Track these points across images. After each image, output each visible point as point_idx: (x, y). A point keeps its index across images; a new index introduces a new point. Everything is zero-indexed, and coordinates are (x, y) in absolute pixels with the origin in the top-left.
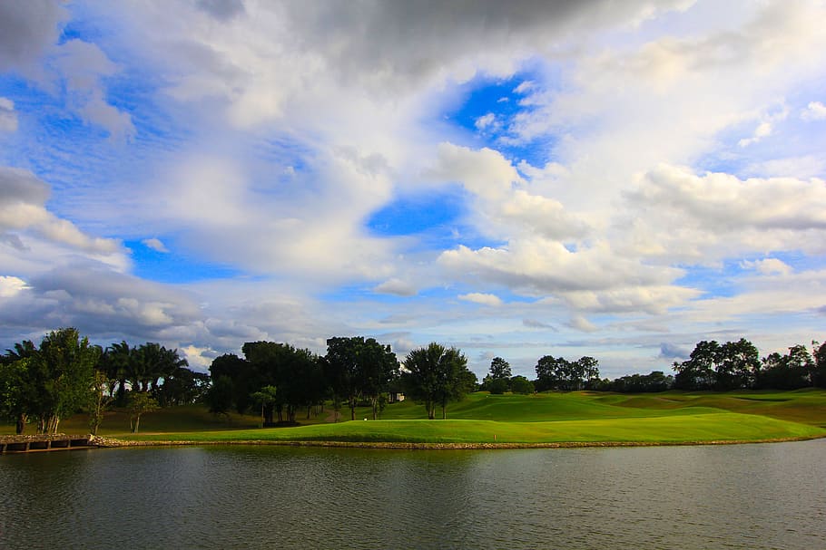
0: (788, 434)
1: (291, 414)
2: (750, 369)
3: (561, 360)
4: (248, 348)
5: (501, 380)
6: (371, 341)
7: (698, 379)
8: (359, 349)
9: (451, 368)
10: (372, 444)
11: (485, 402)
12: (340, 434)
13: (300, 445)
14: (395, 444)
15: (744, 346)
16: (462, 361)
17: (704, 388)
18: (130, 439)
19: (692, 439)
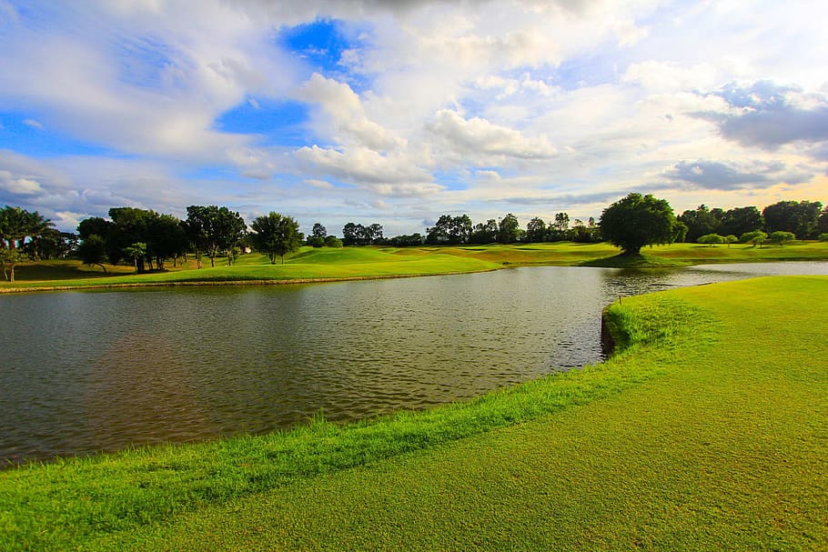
0: (485, 267)
1: (160, 265)
2: (467, 232)
3: (359, 226)
4: (113, 213)
5: (319, 239)
6: (224, 209)
7: (439, 238)
8: (214, 216)
9: (287, 231)
10: (233, 282)
11: (310, 252)
12: (208, 276)
13: (174, 285)
14: (251, 282)
15: (465, 219)
16: (295, 226)
17: (443, 244)
18: (9, 287)
19: (436, 272)
